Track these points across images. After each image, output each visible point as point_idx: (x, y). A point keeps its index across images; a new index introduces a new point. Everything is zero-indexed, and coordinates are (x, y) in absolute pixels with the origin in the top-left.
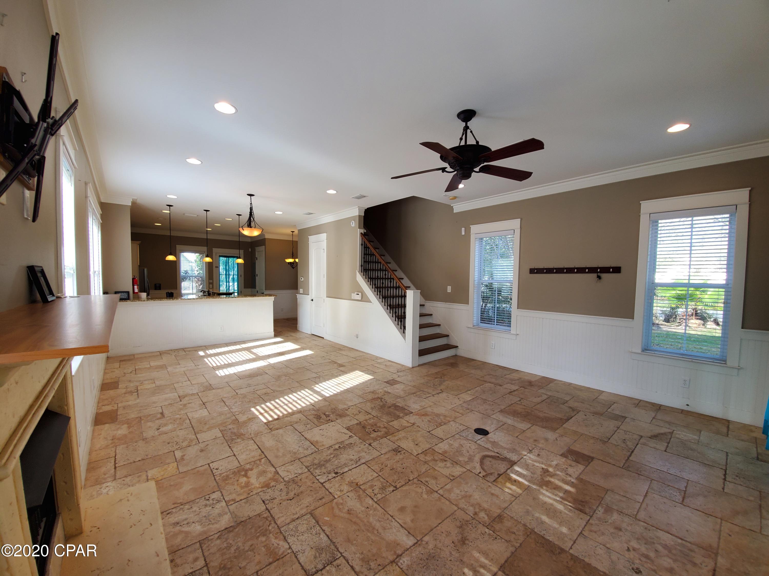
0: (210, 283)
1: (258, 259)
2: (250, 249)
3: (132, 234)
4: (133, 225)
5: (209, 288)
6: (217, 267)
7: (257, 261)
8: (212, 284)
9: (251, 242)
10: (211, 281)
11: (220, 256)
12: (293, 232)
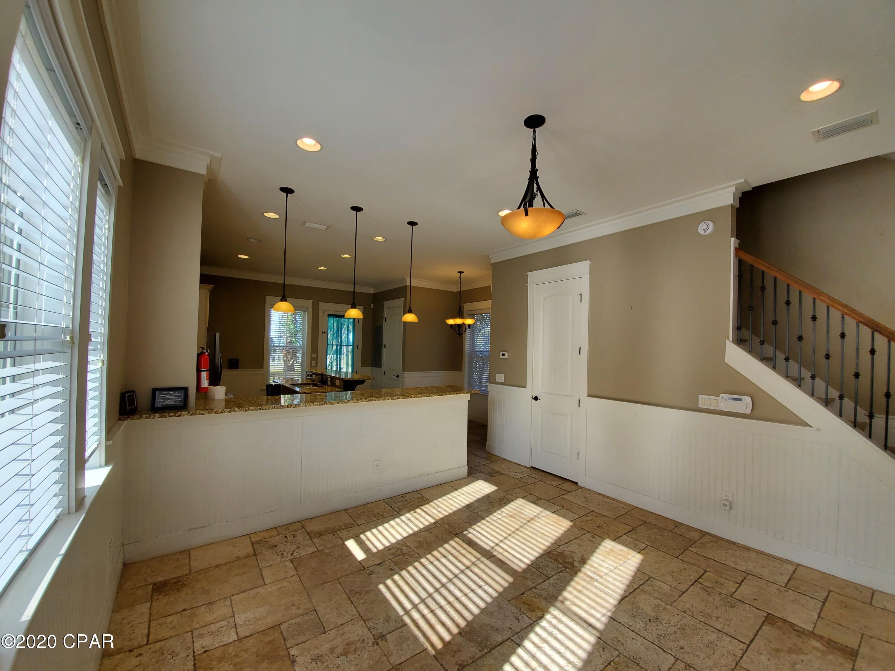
0: (312, 359)
1: (388, 320)
2: (372, 305)
3: (202, 275)
4: (205, 260)
5: (311, 366)
6: (324, 333)
7: (385, 323)
8: (316, 359)
9: (374, 294)
10: (314, 355)
11: (330, 315)
12: (461, 273)
